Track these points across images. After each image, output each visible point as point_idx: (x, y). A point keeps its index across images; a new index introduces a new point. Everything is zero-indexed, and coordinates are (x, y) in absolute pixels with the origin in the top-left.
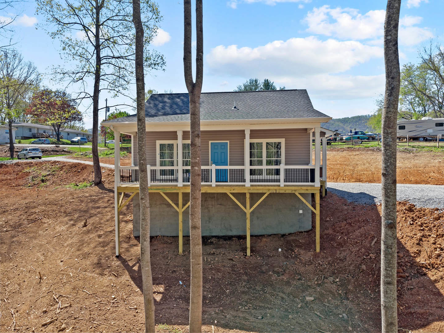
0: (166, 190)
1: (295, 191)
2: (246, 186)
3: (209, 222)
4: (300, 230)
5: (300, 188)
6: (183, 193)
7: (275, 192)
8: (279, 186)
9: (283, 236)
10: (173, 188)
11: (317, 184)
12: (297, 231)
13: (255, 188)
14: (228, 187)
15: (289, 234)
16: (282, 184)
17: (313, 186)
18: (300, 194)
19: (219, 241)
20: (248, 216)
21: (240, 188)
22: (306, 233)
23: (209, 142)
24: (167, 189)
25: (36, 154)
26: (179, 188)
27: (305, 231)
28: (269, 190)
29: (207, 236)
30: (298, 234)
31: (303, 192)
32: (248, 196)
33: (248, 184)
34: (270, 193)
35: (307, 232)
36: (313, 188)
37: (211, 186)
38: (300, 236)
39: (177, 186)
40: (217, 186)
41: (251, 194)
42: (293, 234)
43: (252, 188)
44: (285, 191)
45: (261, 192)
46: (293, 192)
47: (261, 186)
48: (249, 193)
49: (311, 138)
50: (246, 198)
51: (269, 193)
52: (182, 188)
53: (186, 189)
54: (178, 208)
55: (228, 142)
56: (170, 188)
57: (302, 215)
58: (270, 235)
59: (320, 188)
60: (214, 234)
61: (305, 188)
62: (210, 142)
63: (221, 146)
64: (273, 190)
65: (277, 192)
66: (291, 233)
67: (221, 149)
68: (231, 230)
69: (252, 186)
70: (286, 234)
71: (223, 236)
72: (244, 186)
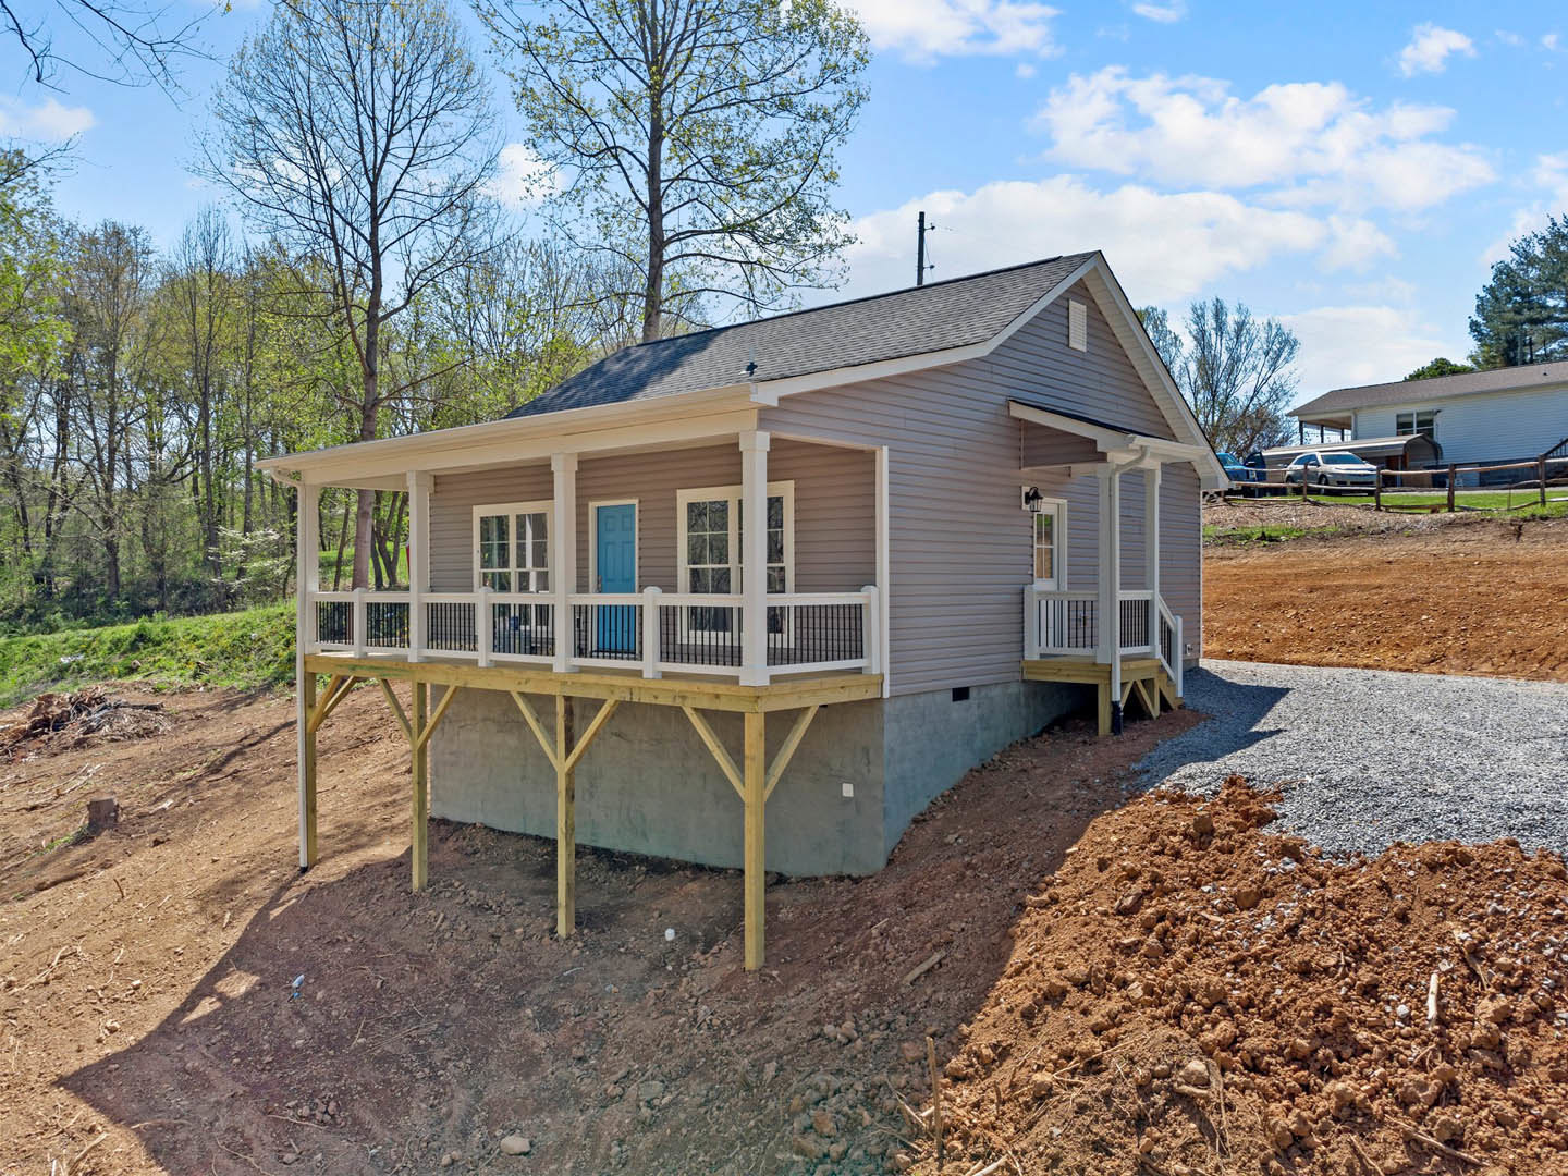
1: (684, 697)
4: (847, 870)
5: (694, 686)
12: (834, 872)
23: (587, 505)
26: (412, 668)
32: (560, 707)
33: (560, 662)
36: (733, 689)
37: (474, 663)
42: (816, 880)
45: (592, 694)
46: (678, 703)
55: (635, 501)
56: (394, 664)
57: (853, 805)
61: (709, 688)
64: (623, 689)
65: (635, 698)
67: (623, 529)
68: (645, 836)
71: (624, 855)
72: (549, 668)
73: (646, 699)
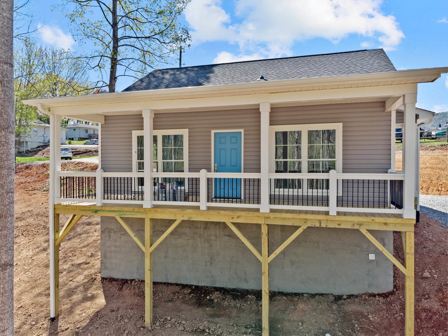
0: (125, 213)
1: (360, 225)
2: (261, 211)
3: (211, 264)
4: (370, 291)
5: (369, 219)
6: (152, 220)
7: (317, 225)
8: (327, 213)
9: (338, 298)
10: (136, 209)
11: (409, 213)
12: (363, 292)
13: (278, 215)
14: (227, 213)
15: (350, 296)
16: (333, 209)
17: (400, 216)
18: (369, 231)
19: (223, 299)
20: (265, 268)
21: (250, 215)
22: (381, 299)
23: (210, 132)
24: (127, 211)
25: (65, 154)
26: (146, 211)
27: (381, 293)
28: (306, 221)
29: (207, 287)
30: (366, 300)
31: (376, 228)
32: (264, 230)
33: (265, 206)
34: (309, 227)
35: (385, 296)
36: (399, 220)
37: (198, 208)
38: (370, 305)
39: (141, 206)
40: (209, 208)
41: (270, 227)
42: (356, 296)
43: (272, 215)
44: (339, 225)
45: (290, 223)
46: (356, 227)
47: (293, 212)
48: (268, 225)
49: (394, 126)
50: (260, 234)
51: (305, 227)
52: (149, 210)
53: (156, 212)
54: (144, 245)
55: (242, 131)
56: (131, 209)
57: (375, 263)
58: (313, 296)
59: (414, 222)
60: (218, 285)
61: (381, 220)
62: (213, 132)
63: (231, 137)
64: (313, 221)
65: (323, 225)
66: (353, 295)
67: (231, 143)
68: (246, 281)
69: (272, 211)
70: (342, 296)
71: (234, 290)
72: (258, 210)
73: (331, 225)
